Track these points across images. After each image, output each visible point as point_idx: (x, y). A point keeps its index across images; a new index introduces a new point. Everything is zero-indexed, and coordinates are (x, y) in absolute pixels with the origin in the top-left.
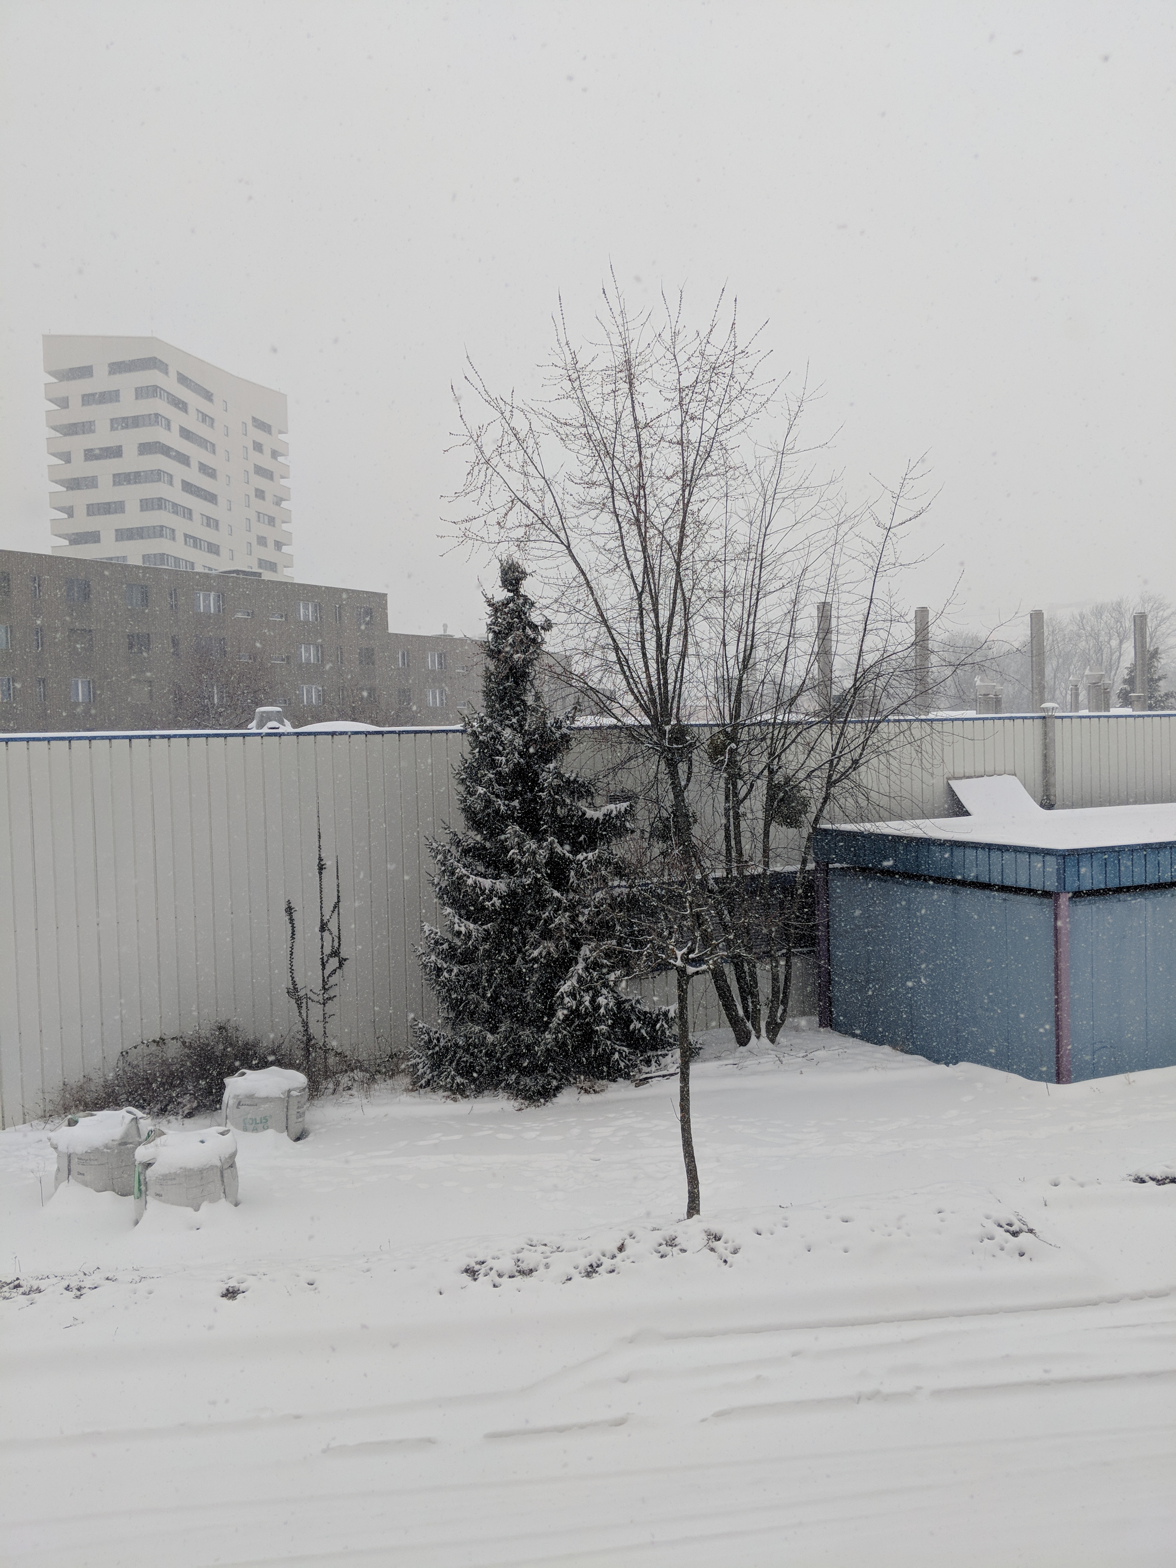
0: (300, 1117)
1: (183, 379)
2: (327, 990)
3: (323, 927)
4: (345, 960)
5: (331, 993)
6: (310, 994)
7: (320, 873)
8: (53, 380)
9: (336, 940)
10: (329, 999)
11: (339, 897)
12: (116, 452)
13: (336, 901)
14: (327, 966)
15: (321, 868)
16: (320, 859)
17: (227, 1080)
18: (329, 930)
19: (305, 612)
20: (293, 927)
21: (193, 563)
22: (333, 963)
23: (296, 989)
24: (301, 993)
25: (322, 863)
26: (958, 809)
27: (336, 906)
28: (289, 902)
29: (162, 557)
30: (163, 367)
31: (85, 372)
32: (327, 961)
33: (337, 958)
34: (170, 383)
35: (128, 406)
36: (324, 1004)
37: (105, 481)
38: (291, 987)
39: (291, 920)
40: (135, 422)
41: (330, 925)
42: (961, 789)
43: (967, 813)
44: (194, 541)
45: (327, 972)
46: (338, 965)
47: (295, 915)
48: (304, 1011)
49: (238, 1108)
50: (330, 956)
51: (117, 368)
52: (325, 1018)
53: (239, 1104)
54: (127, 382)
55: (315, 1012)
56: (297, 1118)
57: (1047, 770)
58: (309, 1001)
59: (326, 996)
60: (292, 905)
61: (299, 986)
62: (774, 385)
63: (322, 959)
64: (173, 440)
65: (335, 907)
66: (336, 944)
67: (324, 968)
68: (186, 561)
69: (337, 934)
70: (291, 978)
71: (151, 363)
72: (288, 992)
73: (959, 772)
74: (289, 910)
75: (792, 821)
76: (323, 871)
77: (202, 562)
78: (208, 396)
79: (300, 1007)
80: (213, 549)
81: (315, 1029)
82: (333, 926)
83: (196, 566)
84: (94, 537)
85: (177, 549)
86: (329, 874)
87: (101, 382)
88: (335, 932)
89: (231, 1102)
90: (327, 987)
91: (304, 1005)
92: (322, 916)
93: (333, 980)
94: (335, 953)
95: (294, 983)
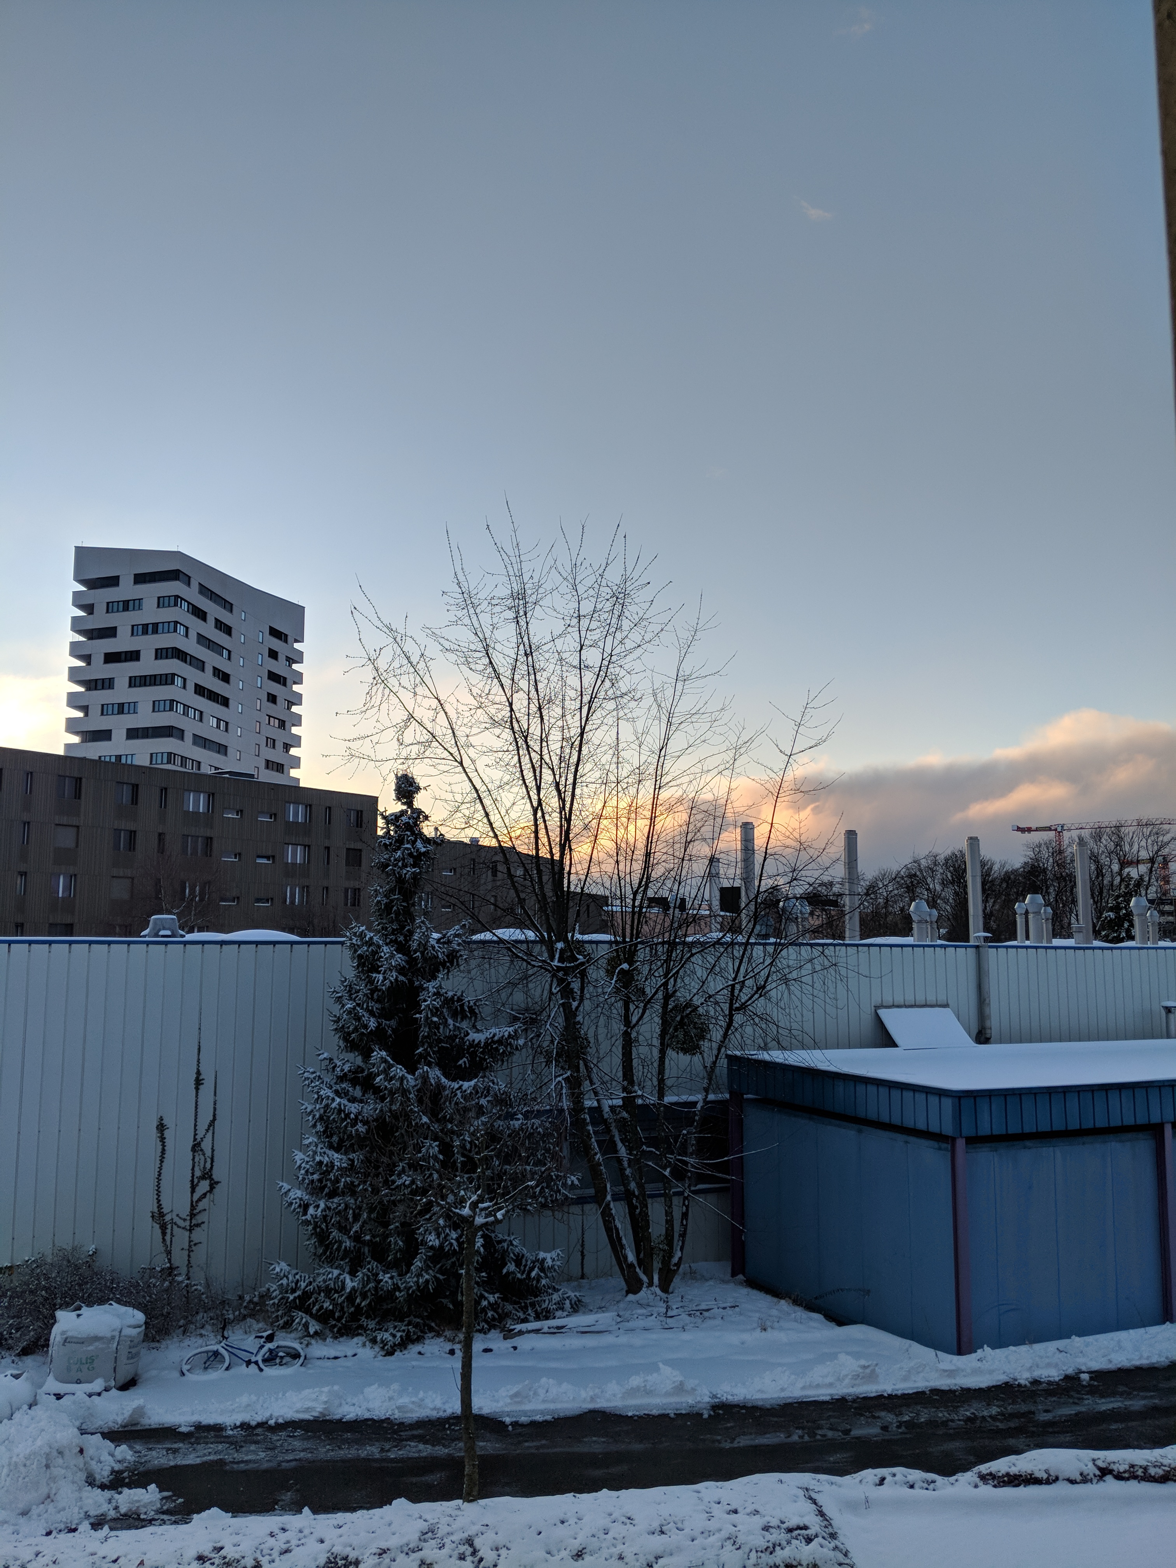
0: (132, 1358)
1: (204, 590)
2: (195, 1215)
3: (196, 1147)
4: (217, 1183)
5: (199, 1219)
6: (176, 1219)
7: (197, 1089)
8: (83, 588)
9: (209, 1161)
10: (198, 1225)
11: (214, 1115)
12: (134, 656)
13: (211, 1118)
14: (197, 1189)
15: (198, 1082)
16: (198, 1073)
17: (59, 1314)
18: (202, 1150)
19: (296, 814)
20: (164, 1146)
21: (199, 763)
22: (204, 1186)
23: (162, 1215)
24: (168, 1218)
25: (201, 1078)
26: (886, 1040)
27: (212, 1123)
28: (161, 1119)
29: (171, 757)
30: (188, 581)
31: (113, 581)
32: (197, 1185)
33: (208, 1181)
34: (192, 594)
35: (149, 614)
36: (190, 1231)
37: (121, 683)
38: (156, 1210)
39: (162, 1139)
40: (155, 628)
41: (203, 1145)
42: (892, 1019)
43: (894, 1045)
44: (201, 741)
45: (196, 1196)
46: (208, 1188)
47: (167, 1133)
48: (168, 1237)
49: (64, 1345)
50: (202, 1178)
51: (140, 579)
52: (190, 1246)
53: (65, 1341)
54: (151, 592)
55: (181, 1238)
56: (128, 1358)
57: (982, 1001)
58: (174, 1226)
59: (194, 1222)
60: (165, 1122)
61: (165, 1211)
62: (669, 614)
63: (192, 1181)
64: (191, 647)
65: (210, 1126)
66: (208, 1166)
67: (193, 1191)
68: (193, 760)
69: (210, 1155)
70: (156, 1201)
71: (174, 575)
72: (153, 1217)
73: (888, 1000)
74: (161, 1127)
75: (690, 1047)
76: (201, 1087)
77: (209, 762)
78: (228, 606)
79: (164, 1234)
80: (222, 749)
81: (179, 1258)
82: (206, 1146)
83: (202, 765)
84: (104, 735)
85: (186, 748)
86: (207, 1089)
87: (127, 590)
88: (208, 1153)
89: (57, 1339)
90: (195, 1212)
91: (169, 1231)
92: (195, 1135)
93: (201, 1205)
94: (207, 1175)
95: (160, 1206)
